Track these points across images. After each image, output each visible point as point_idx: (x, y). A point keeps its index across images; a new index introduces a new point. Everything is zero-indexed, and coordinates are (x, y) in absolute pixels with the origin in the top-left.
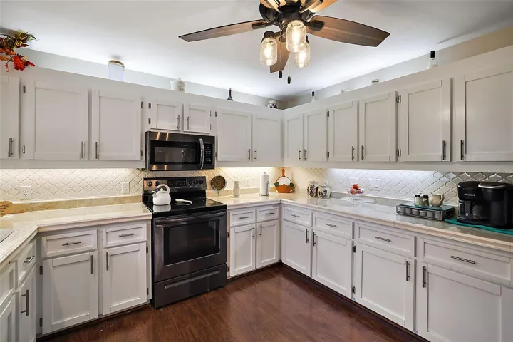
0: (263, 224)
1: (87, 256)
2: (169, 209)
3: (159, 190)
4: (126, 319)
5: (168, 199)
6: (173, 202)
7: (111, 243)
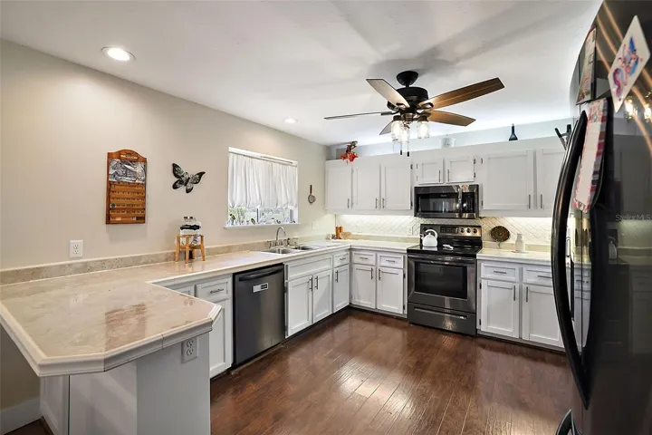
0: (531, 288)
1: (370, 268)
2: (436, 249)
3: (427, 233)
4: (389, 320)
5: (435, 243)
6: (440, 246)
7: (383, 264)
